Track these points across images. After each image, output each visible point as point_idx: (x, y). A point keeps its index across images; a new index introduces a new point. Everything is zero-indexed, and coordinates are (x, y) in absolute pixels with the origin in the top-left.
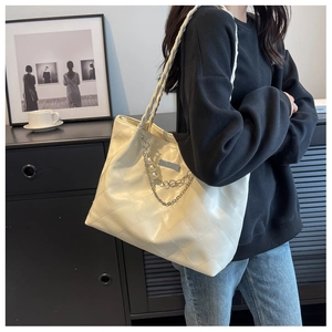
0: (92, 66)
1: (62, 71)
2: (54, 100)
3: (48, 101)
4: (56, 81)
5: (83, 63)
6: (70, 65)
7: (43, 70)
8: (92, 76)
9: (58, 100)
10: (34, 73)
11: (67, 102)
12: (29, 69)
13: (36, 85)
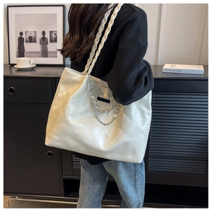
0: (56, 34)
1: (39, 36)
2: (34, 52)
3: (30, 53)
4: (35, 42)
5: (51, 32)
6: (44, 33)
7: (29, 35)
8: (55, 41)
9: (36, 52)
10: (24, 36)
11: (40, 54)
12: (21, 34)
13: (25, 43)
